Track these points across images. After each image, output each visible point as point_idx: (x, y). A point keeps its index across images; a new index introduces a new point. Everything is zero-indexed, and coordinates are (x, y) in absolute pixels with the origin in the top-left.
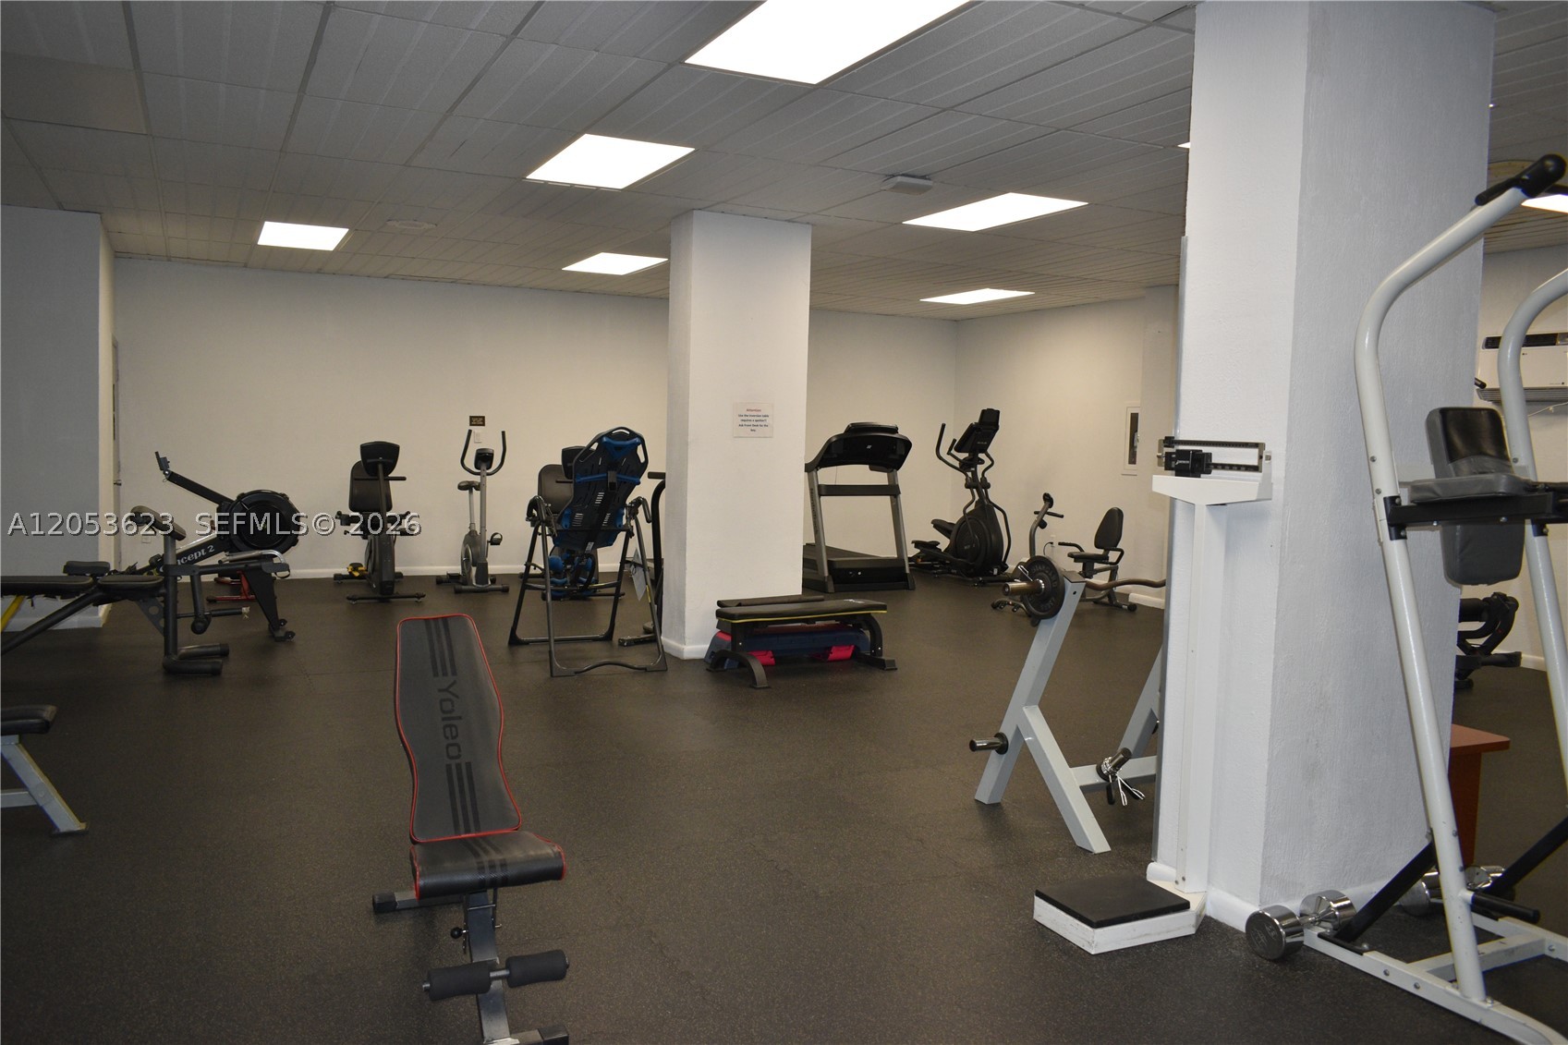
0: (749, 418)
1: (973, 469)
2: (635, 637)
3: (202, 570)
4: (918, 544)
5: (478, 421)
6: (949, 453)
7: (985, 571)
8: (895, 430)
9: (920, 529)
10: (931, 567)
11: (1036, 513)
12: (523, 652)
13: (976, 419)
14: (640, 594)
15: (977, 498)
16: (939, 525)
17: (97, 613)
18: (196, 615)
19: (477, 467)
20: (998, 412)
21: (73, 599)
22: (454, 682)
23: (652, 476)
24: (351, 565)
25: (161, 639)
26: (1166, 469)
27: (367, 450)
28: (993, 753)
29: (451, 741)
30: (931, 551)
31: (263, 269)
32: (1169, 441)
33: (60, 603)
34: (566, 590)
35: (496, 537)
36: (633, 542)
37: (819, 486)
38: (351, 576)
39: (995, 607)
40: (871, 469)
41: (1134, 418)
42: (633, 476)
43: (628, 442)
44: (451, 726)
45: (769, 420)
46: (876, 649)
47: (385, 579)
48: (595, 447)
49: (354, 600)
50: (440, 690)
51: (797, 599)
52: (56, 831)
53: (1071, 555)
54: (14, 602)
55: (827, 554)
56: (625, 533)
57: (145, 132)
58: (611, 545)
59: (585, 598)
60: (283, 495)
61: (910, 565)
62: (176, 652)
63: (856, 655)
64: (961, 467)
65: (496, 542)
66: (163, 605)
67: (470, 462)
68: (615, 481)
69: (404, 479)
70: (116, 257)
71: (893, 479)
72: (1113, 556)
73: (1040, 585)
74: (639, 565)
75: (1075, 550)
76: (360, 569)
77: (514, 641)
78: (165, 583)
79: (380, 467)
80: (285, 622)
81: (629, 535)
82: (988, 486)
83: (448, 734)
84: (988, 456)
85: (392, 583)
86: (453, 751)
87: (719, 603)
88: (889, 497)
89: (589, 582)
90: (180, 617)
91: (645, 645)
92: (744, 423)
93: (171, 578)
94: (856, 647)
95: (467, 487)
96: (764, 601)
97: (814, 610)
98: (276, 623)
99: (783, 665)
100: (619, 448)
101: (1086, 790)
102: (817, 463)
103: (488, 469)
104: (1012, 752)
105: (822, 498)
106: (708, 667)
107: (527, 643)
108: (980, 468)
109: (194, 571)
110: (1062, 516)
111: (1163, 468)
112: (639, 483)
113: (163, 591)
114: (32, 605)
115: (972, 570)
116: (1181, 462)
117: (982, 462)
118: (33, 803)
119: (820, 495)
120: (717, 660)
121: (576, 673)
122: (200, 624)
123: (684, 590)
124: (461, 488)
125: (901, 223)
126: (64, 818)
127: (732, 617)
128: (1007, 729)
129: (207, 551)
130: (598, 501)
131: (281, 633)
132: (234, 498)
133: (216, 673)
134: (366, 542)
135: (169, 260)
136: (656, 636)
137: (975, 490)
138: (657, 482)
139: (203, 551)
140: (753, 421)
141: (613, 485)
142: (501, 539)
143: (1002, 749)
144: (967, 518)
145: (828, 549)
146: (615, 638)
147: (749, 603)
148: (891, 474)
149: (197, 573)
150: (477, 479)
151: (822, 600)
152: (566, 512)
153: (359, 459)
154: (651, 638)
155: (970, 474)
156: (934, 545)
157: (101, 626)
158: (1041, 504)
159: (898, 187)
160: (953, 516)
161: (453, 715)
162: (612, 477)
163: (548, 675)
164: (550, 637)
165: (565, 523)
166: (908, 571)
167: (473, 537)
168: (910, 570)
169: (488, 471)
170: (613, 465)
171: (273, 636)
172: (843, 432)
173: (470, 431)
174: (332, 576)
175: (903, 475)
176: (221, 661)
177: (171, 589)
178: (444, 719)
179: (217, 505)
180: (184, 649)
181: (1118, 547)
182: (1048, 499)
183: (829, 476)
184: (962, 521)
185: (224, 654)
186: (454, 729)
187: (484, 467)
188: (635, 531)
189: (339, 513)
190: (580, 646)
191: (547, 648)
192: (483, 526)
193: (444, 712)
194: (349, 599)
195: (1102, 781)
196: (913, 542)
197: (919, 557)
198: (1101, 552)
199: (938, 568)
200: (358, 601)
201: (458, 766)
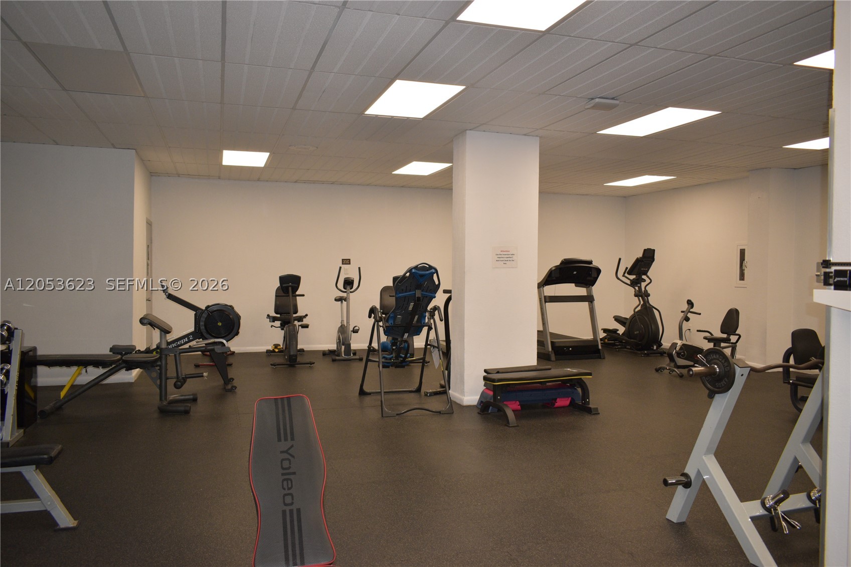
0: (502, 256)
1: (639, 285)
2: (435, 391)
3: (181, 351)
4: (605, 331)
5: (346, 262)
6: (624, 276)
7: (648, 347)
8: (590, 262)
9: (606, 322)
10: (614, 345)
11: (682, 312)
12: (367, 399)
13: (640, 255)
14: (437, 365)
15: (642, 303)
16: (618, 319)
17: (131, 374)
18: (178, 377)
19: (344, 288)
20: (654, 250)
21: (111, 367)
22: (292, 446)
23: (445, 292)
24: (274, 345)
25: (158, 390)
26: (824, 285)
27: (283, 279)
28: (680, 488)
29: (287, 492)
30: (614, 335)
31: (229, 179)
32: (827, 264)
33: (101, 371)
34: (393, 362)
35: (356, 328)
36: (432, 333)
37: (545, 297)
38: (273, 351)
39: (657, 370)
40: (576, 286)
41: (742, 252)
42: (431, 293)
43: (427, 272)
44: (287, 480)
45: (514, 258)
46: (585, 400)
47: (292, 353)
48: (408, 274)
49: (275, 366)
50: (282, 452)
51: (534, 368)
52: (58, 527)
53: (705, 338)
54: (77, 370)
55: (551, 337)
56: (427, 327)
57: (143, 95)
58: (419, 335)
59: (403, 367)
60: (231, 306)
61: (601, 343)
62: (166, 399)
63: (573, 404)
64: (631, 284)
65: (355, 331)
66: (159, 371)
67: (341, 285)
68: (420, 296)
69: (303, 295)
70: (152, 176)
71: (589, 292)
72: (733, 339)
73: (715, 369)
74: (436, 347)
75: (707, 335)
76: (278, 347)
77: (362, 393)
78: (160, 359)
79: (290, 288)
80: (233, 379)
81: (430, 329)
82: (649, 295)
83: (285, 486)
84: (648, 277)
85: (296, 356)
86: (288, 500)
87: (486, 371)
88: (587, 303)
89: (406, 357)
90: (168, 379)
91: (441, 395)
92: (499, 259)
93: (164, 356)
94: (572, 398)
95: (340, 299)
96: (513, 370)
97: (546, 376)
98: (227, 381)
99: (527, 411)
100: (422, 276)
101: (754, 519)
102: (543, 283)
103: (351, 289)
104: (695, 487)
105: (546, 303)
106: (479, 411)
107: (369, 394)
108: (643, 285)
109: (176, 352)
110: (700, 314)
111: (823, 284)
112: (435, 297)
113: (159, 363)
114: (86, 372)
115: (640, 347)
116: (839, 279)
117: (644, 281)
118: (44, 509)
119: (546, 302)
120: (484, 407)
121: (397, 414)
122: (179, 383)
123: (463, 363)
124: (336, 300)
125: (596, 133)
126: (64, 518)
127: (493, 380)
128: (691, 470)
129: (188, 339)
130: (410, 308)
131: (229, 387)
132: (204, 308)
133: (187, 412)
134: (283, 331)
135: (179, 176)
136: (446, 390)
137: (640, 298)
138: (448, 295)
139: (186, 338)
140: (505, 257)
141: (419, 298)
142: (359, 330)
143: (687, 485)
144: (636, 316)
145: (551, 334)
146: (423, 390)
147: (504, 371)
148: (589, 289)
149: (178, 353)
150: (345, 295)
151: (550, 369)
152: (391, 315)
153: (279, 285)
154: (443, 391)
155: (637, 288)
156: (615, 331)
157: (133, 381)
158: (685, 307)
159: (597, 107)
160: (627, 314)
161: (291, 471)
162: (418, 293)
163: (381, 416)
164: (381, 389)
165: (391, 322)
166: (600, 347)
167: (343, 328)
168: (602, 346)
169: (351, 290)
170: (419, 287)
171: (225, 388)
172: (559, 264)
173: (340, 268)
174: (265, 351)
175: (596, 289)
176: (190, 405)
177: (164, 362)
178: (283, 474)
179: (195, 312)
180: (171, 397)
181: (737, 333)
182: (690, 303)
183: (549, 290)
184: (633, 317)
185: (195, 400)
186: (289, 482)
187: (348, 288)
188: (433, 326)
189: (268, 315)
190: (401, 396)
191: (379, 397)
192: (348, 322)
193: (283, 469)
194: (272, 365)
195: (766, 513)
196: (602, 329)
197: (606, 338)
198: (725, 336)
199: (618, 345)
200: (277, 366)
201: (291, 511)
